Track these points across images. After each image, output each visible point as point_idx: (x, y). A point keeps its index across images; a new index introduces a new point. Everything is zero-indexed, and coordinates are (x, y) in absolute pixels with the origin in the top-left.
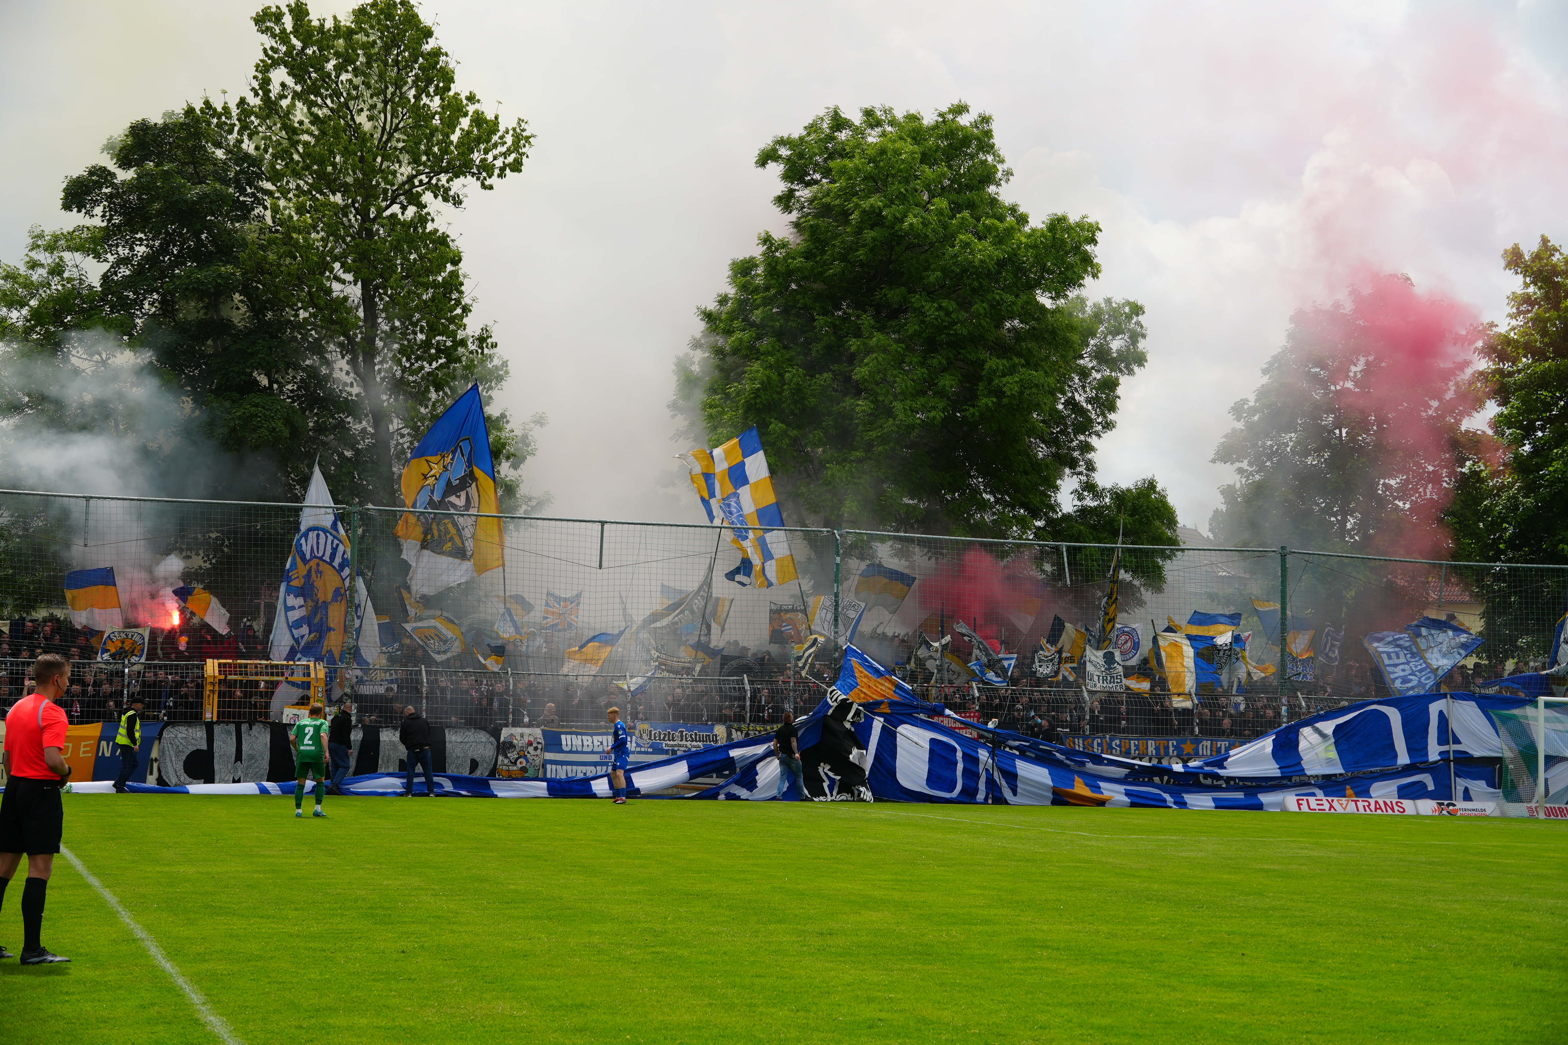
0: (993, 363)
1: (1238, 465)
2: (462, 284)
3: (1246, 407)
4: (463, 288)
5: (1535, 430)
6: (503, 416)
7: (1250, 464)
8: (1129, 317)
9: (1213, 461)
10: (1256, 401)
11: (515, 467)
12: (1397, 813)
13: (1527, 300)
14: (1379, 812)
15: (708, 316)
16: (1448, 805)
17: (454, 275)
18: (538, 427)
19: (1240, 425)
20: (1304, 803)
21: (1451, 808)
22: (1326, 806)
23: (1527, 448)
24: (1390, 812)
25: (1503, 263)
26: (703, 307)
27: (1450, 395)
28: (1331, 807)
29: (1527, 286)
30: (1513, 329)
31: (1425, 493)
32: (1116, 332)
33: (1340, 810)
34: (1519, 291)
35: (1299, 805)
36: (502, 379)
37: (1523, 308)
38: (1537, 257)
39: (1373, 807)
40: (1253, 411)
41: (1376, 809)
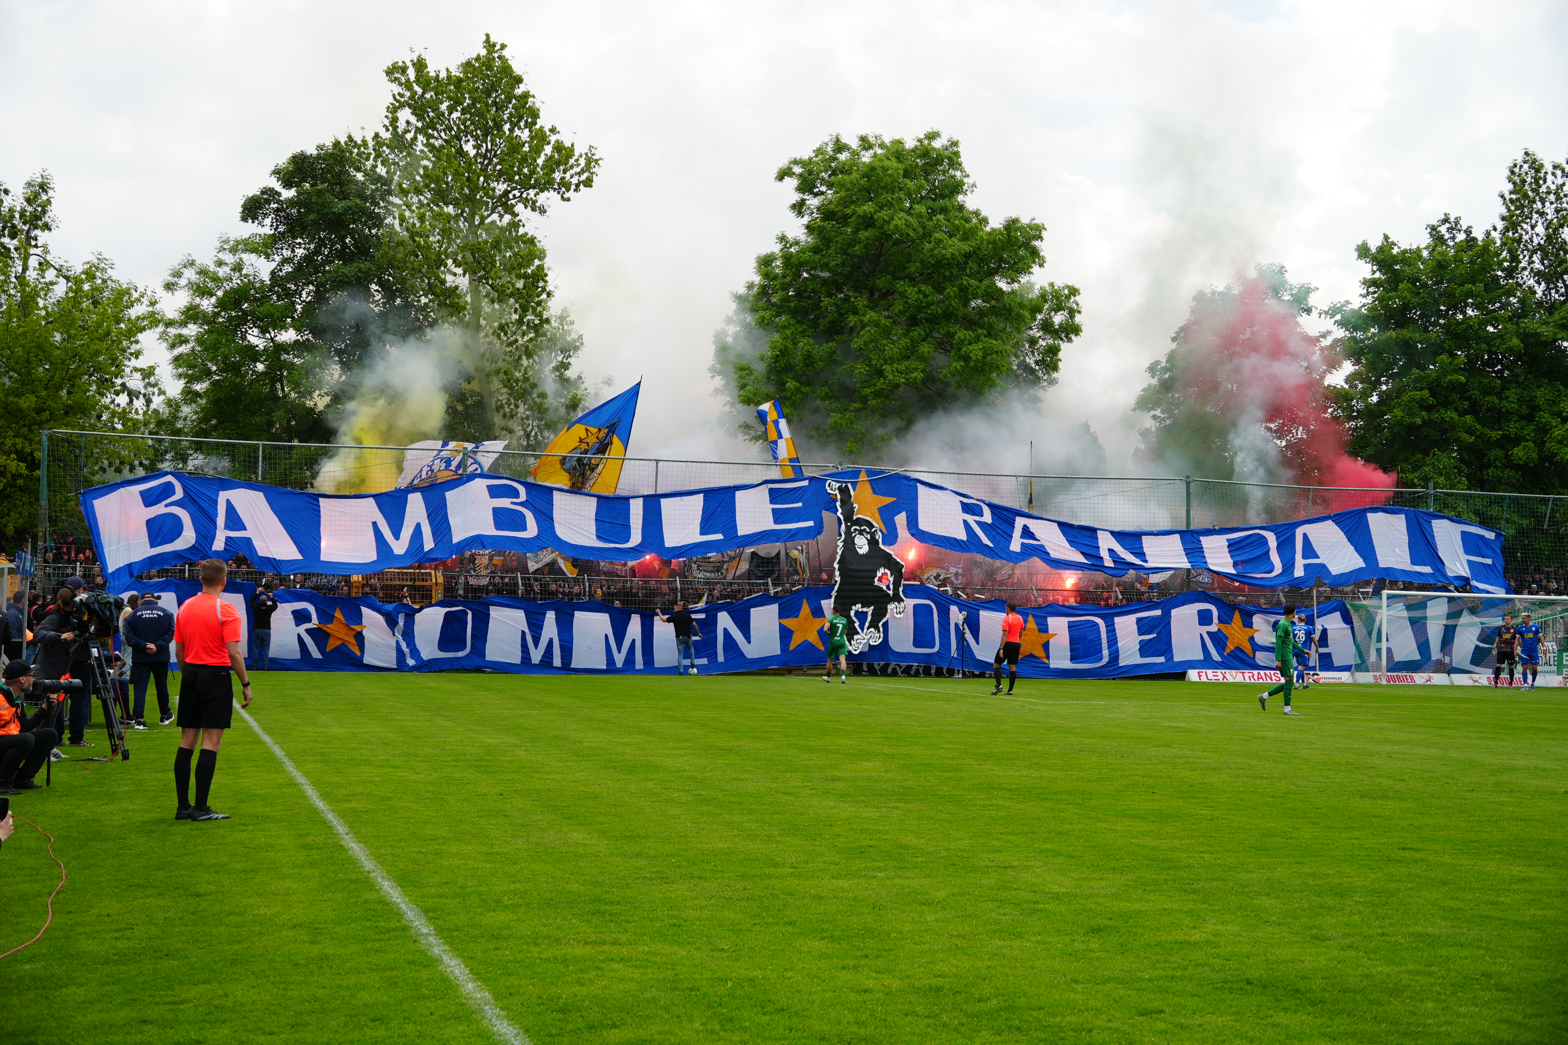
0: (962, 334)
1: (1153, 413)
2: (546, 275)
3: (1159, 367)
4: (547, 278)
5: (1381, 384)
6: (580, 378)
7: (1163, 412)
8: (1068, 297)
9: (1135, 410)
10: (1167, 362)
12: (1274, 681)
13: (1374, 283)
14: (1261, 681)
15: (740, 299)
16: (1313, 675)
17: (540, 268)
18: (606, 387)
19: (1154, 381)
20: (1203, 675)
21: (1316, 677)
22: (1221, 677)
23: (1375, 399)
24: (1269, 681)
25: (1356, 254)
26: (735, 292)
28: (1224, 677)
29: (1374, 272)
30: (1364, 306)
31: (1297, 434)
32: (1058, 308)
33: (1231, 680)
34: (1369, 276)
35: (1200, 676)
36: (578, 349)
37: (1371, 289)
38: (1381, 249)
39: (1256, 677)
40: (1164, 370)
41: (1258, 679)
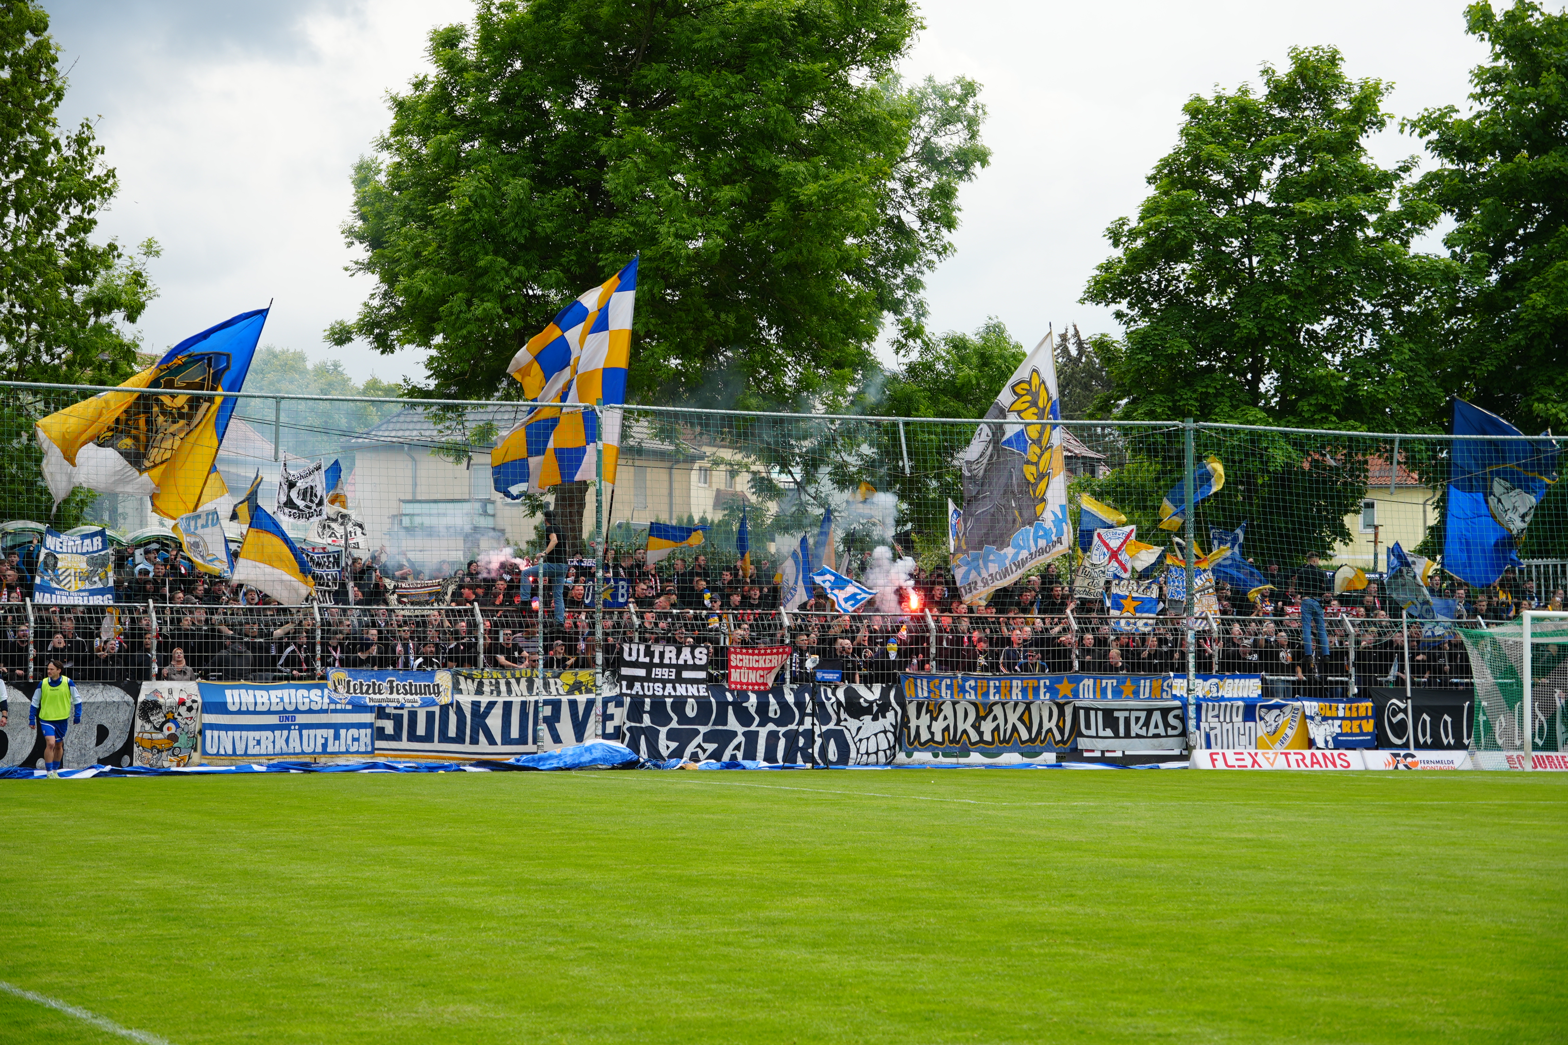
0: (786, 166)
1: (1114, 307)
2: (55, 60)
3: (1126, 228)
4: (56, 66)
5: (1504, 253)
6: (112, 247)
7: (1131, 306)
8: (963, 100)
9: (1082, 301)
10: (1142, 219)
11: (131, 318)
12: (1339, 768)
13: (1497, 76)
14: (1316, 767)
15: (401, 106)
16: (1406, 756)
17: (42, 47)
18: (151, 259)
19: (1118, 253)
20: (1220, 758)
21: (1409, 759)
22: (1248, 762)
23: (1494, 278)
24: (1331, 767)
25: (1464, 25)
26: (394, 93)
27: (1394, 206)
28: (1255, 762)
29: (1497, 57)
30: (1478, 116)
31: (1362, 343)
32: (948, 119)
33: (1266, 766)
34: (1487, 64)
35: (1213, 761)
36: (110, 193)
37: (1491, 87)
38: (1511, 17)
39: (1308, 761)
40: (1133, 234)
41: (1313, 764)
